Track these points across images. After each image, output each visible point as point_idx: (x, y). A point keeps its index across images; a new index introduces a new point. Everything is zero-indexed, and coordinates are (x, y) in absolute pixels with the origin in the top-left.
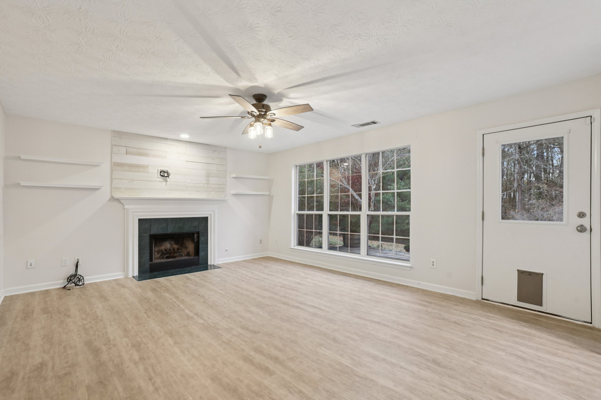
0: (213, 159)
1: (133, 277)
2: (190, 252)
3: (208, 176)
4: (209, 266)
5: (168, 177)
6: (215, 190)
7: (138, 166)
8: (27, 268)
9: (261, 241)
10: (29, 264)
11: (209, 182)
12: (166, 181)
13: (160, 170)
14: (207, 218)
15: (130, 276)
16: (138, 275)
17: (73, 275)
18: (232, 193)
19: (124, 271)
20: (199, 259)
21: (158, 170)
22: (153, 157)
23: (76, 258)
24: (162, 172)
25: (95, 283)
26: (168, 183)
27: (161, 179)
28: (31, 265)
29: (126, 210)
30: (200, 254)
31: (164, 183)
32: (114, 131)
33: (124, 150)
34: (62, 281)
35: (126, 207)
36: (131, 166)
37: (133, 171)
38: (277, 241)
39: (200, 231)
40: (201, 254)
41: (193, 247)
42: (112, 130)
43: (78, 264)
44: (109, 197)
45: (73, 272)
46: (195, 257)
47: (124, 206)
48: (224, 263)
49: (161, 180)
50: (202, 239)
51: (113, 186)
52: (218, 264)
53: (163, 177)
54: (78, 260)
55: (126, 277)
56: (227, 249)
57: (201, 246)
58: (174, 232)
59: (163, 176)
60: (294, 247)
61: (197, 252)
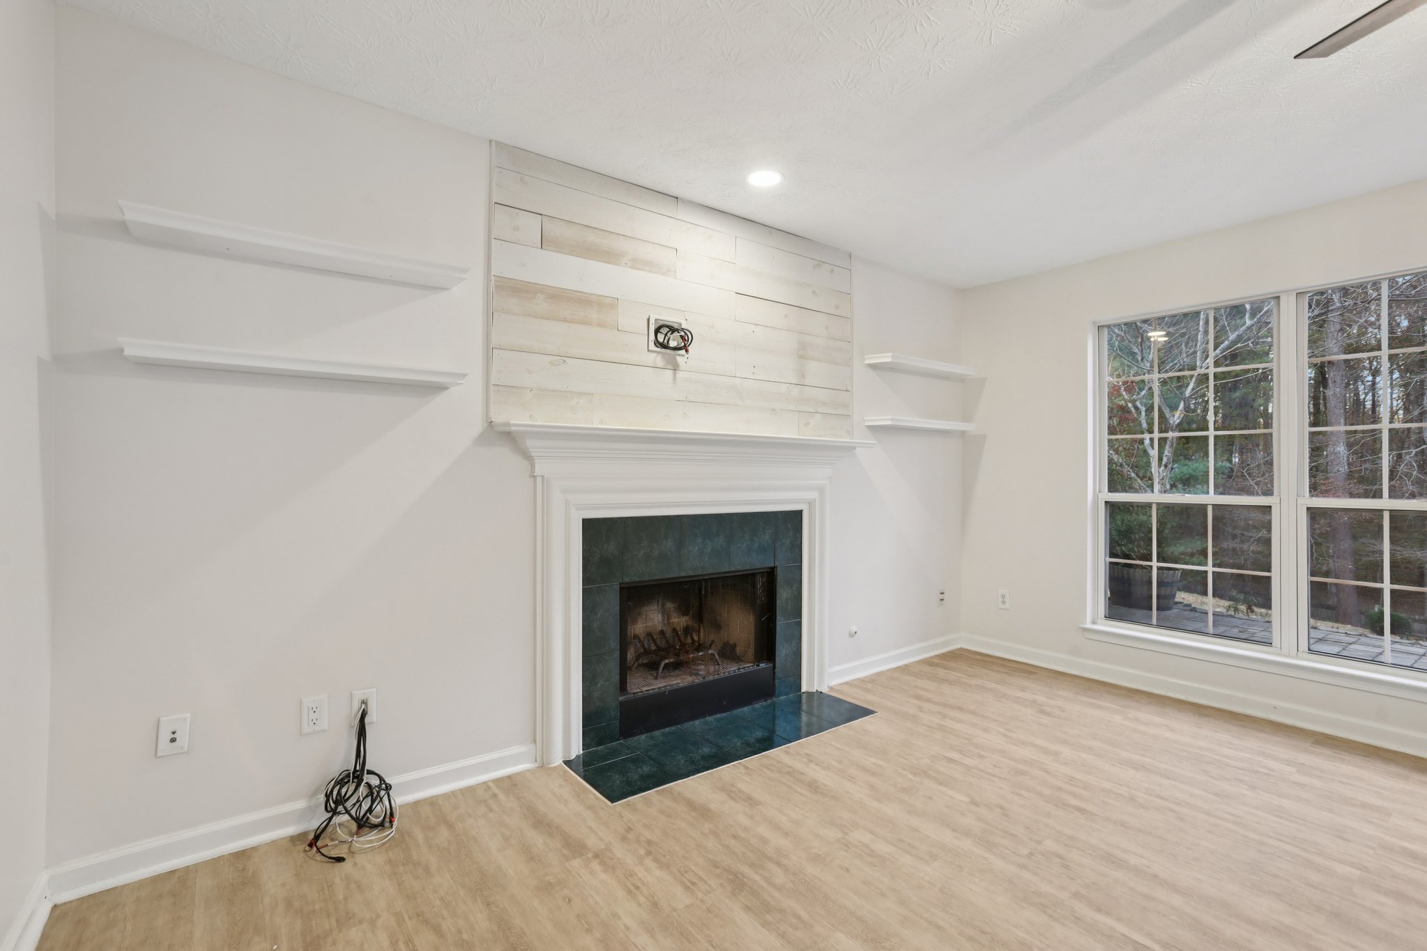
0: (814, 293)
1: (568, 763)
2: (735, 646)
3: (803, 353)
4: (804, 697)
5: (683, 352)
6: (820, 410)
7: (583, 300)
8: (156, 755)
9: (941, 596)
10: (165, 736)
11: (804, 377)
12: (675, 368)
13: (656, 320)
14: (799, 514)
15: (558, 761)
16: (581, 752)
17: (348, 776)
18: (867, 424)
19: (535, 741)
20: (774, 673)
21: (648, 320)
22: (631, 268)
23: (359, 695)
24: (665, 330)
25: (432, 802)
26: (680, 375)
27: (657, 358)
28: (173, 740)
29: (539, 480)
30: (777, 653)
31: (669, 373)
32: (501, 146)
33: (532, 226)
34: (301, 804)
35: (539, 470)
36: (557, 296)
37: (565, 320)
38: (1003, 597)
39: (777, 564)
40: (782, 651)
41: (752, 627)
42: (490, 141)
43: (367, 720)
44: (477, 427)
45: (344, 760)
46: (762, 665)
47: (533, 466)
48: (846, 683)
49: (659, 361)
50: (783, 595)
51: (493, 380)
52: (831, 688)
53: (663, 350)
54: (363, 702)
55: (543, 767)
56: (854, 629)
57: (781, 622)
58: (700, 572)
59: (664, 346)
60: (1094, 622)
61: (766, 646)
